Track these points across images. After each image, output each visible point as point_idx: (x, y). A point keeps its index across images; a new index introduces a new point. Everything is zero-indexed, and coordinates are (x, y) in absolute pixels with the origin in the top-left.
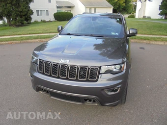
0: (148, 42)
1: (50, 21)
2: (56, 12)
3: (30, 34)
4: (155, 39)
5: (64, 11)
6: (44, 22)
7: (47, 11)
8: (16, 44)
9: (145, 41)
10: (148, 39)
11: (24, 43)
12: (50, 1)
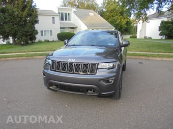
0: (147, 58)
1: (53, 41)
2: (59, 32)
3: (35, 51)
4: (153, 56)
5: (67, 32)
6: (48, 41)
7: (51, 31)
8: (22, 59)
9: (144, 58)
10: (147, 56)
11: (30, 59)
12: (54, 22)
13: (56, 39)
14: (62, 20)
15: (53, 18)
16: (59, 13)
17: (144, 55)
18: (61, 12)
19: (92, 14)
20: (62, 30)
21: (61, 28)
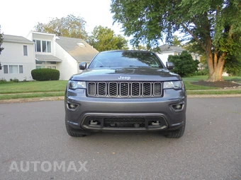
1: (25, 81)
2: (35, 68)
5: (46, 67)
6: (16, 81)
7: (21, 66)
12: (26, 54)
13: (29, 77)
14: (39, 50)
15: (25, 47)
16: (34, 41)
18: (36, 39)
19: (81, 44)
20: (38, 65)
21: (37, 62)
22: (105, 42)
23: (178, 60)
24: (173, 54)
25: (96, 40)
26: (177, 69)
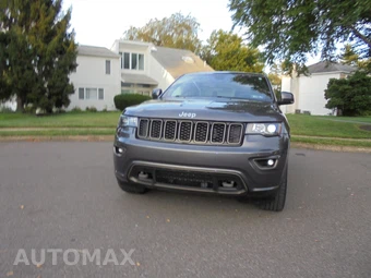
0: (311, 146)
1: (105, 111)
2: (119, 93)
5: (135, 92)
6: (93, 111)
7: (101, 90)
8: (42, 142)
9: (305, 145)
10: (310, 142)
12: (108, 71)
13: (111, 106)
14: (127, 66)
15: (108, 63)
16: (121, 53)
17: (304, 141)
18: (124, 51)
19: (189, 58)
20: (125, 88)
21: (123, 84)
22: (228, 56)
23: (346, 87)
24: (338, 77)
25: (213, 53)
26: (342, 103)
